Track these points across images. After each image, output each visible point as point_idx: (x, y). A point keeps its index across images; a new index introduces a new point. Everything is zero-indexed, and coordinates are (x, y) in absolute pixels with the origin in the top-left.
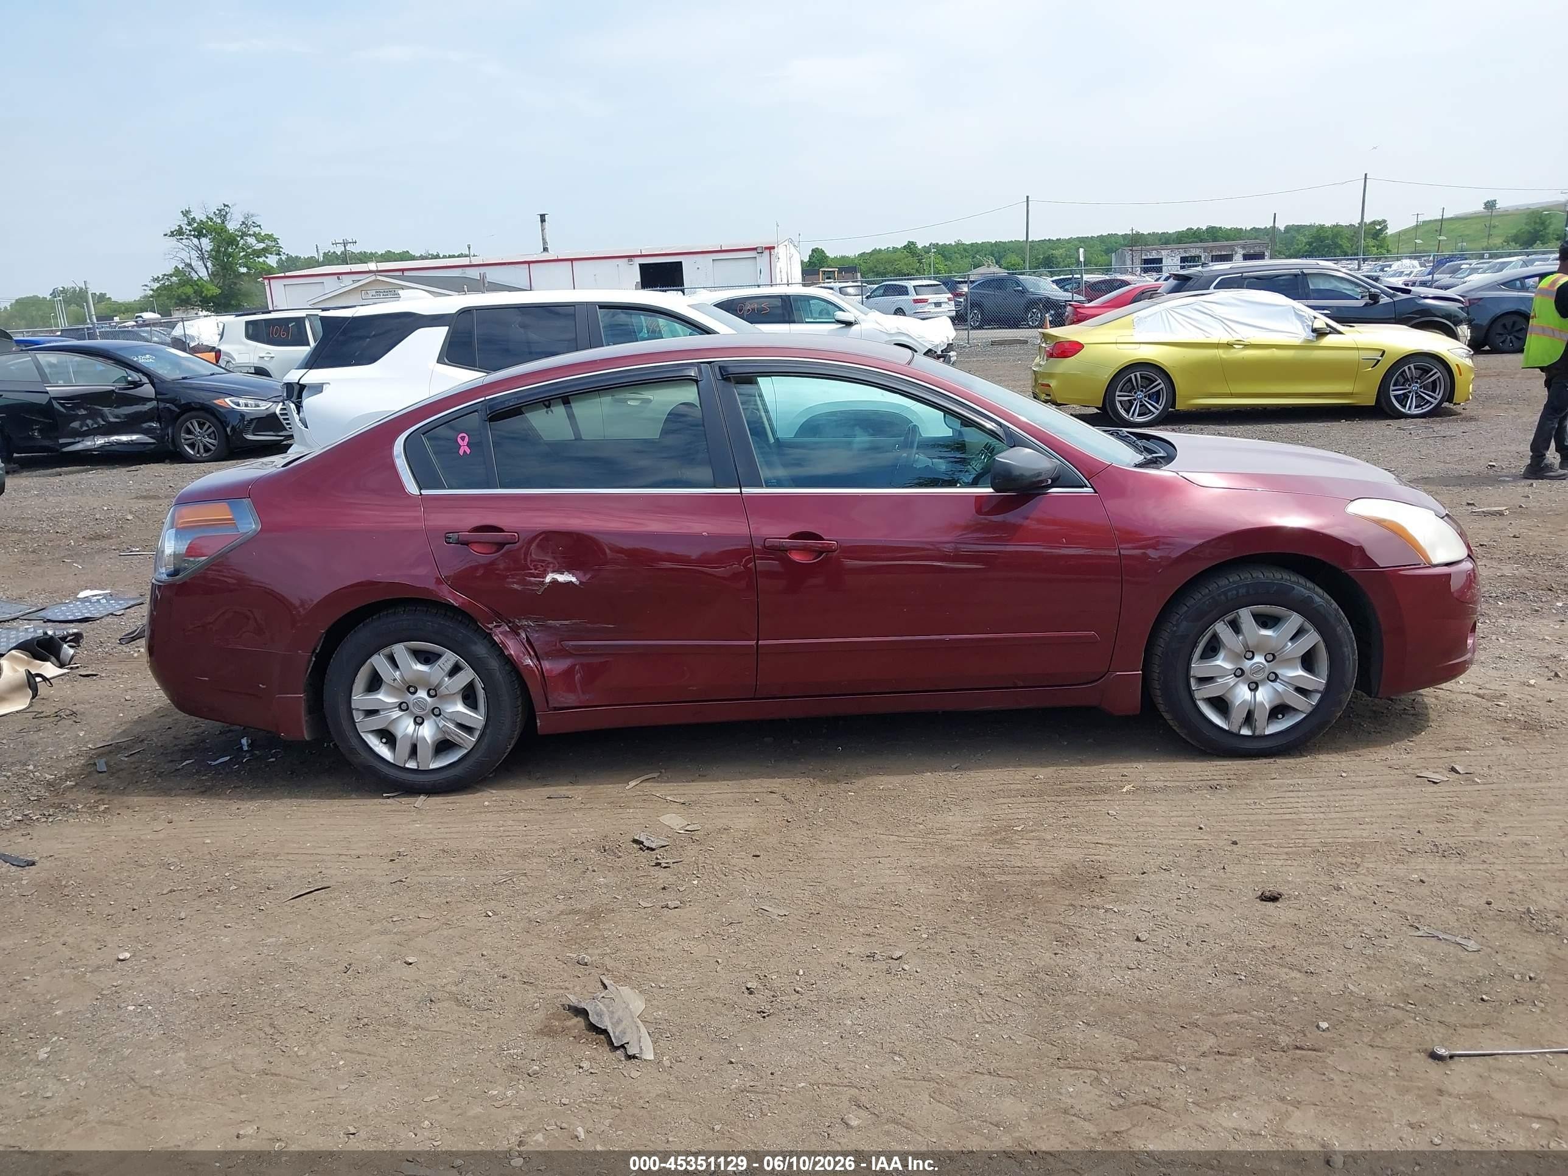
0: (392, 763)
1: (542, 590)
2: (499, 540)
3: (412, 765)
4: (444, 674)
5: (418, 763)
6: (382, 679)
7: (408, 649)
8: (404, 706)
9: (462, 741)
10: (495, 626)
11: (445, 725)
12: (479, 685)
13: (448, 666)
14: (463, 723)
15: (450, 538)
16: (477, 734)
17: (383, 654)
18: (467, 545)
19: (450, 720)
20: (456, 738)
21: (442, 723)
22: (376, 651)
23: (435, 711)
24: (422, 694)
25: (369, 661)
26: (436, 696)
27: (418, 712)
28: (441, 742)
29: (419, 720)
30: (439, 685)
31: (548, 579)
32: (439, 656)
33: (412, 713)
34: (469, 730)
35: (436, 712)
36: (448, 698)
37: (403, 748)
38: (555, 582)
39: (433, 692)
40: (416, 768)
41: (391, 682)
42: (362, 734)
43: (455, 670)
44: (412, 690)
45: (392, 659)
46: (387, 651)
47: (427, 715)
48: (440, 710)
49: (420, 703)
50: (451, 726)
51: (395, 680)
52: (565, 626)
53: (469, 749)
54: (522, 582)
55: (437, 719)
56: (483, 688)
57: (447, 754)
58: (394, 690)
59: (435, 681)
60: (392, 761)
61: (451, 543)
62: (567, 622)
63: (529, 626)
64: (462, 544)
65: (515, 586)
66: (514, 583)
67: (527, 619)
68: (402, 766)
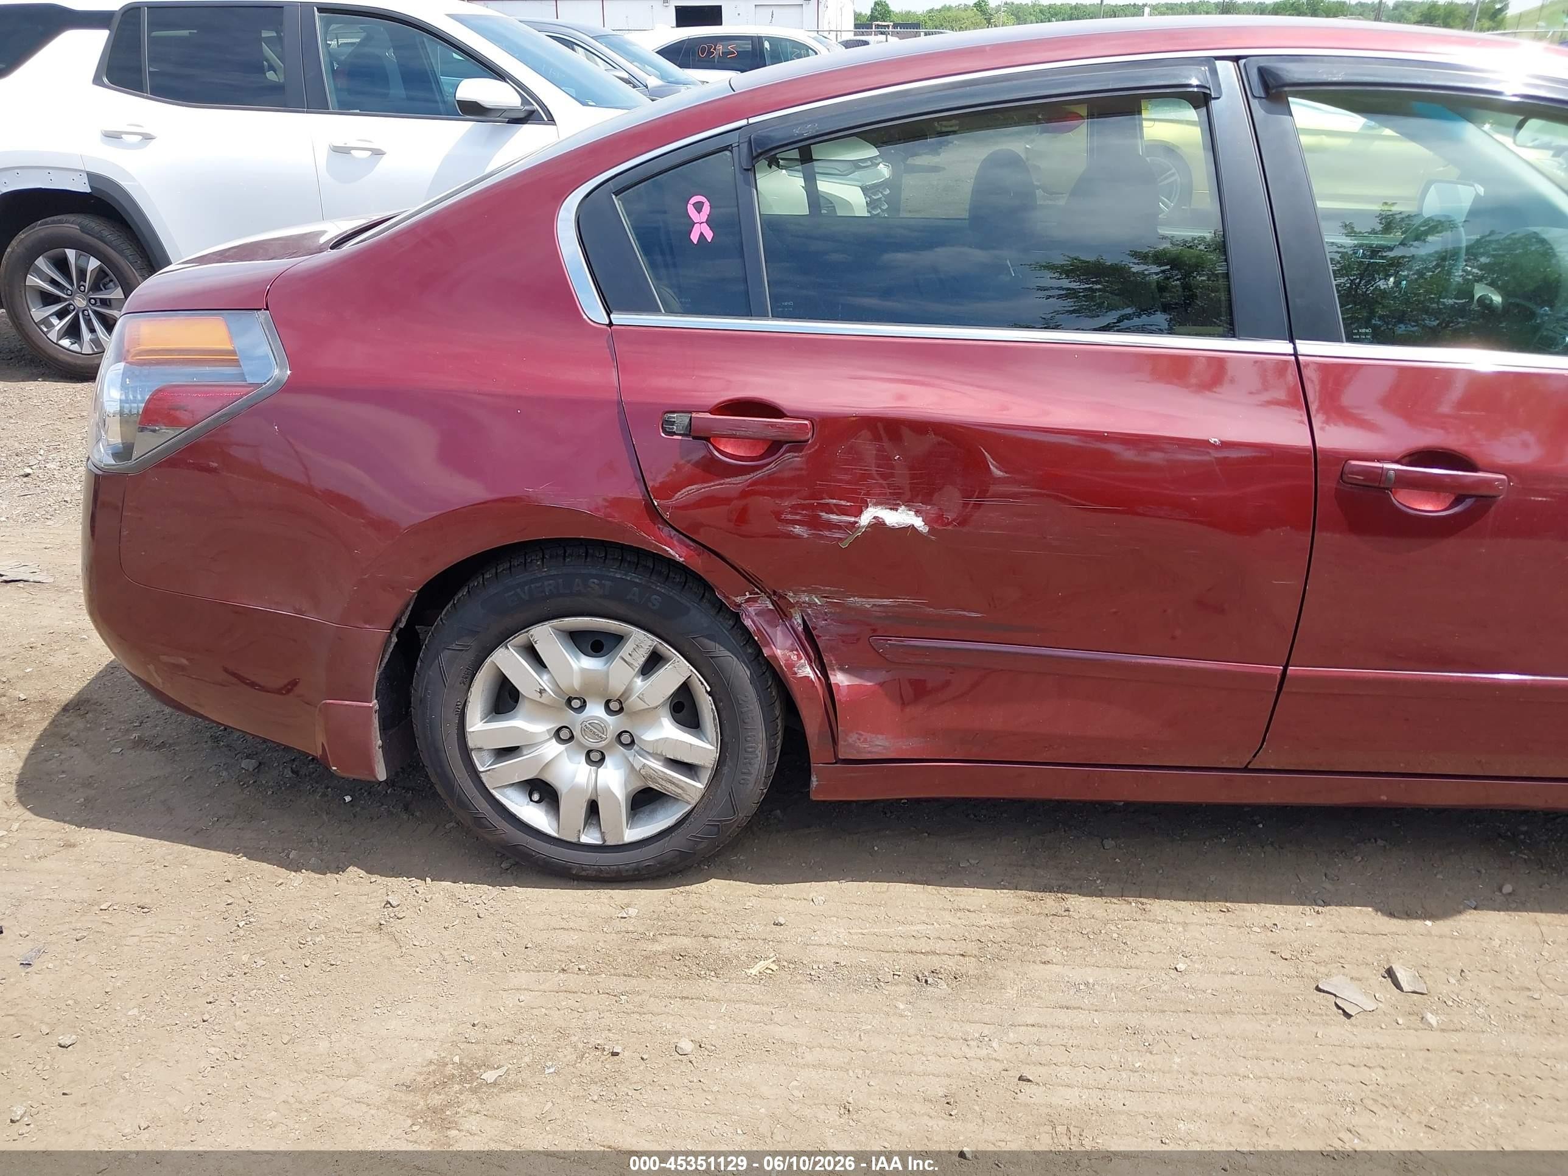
0: (554, 838)
1: (851, 539)
2: (772, 433)
3: (590, 838)
4: (634, 673)
5: (602, 834)
6: (518, 691)
7: (563, 631)
8: (565, 734)
9: (679, 791)
10: (747, 601)
11: (644, 765)
12: (702, 691)
13: (640, 659)
14: (679, 758)
15: (673, 423)
16: (706, 776)
17: (514, 646)
18: (707, 439)
19: (655, 755)
20: (668, 785)
21: (640, 761)
22: (501, 640)
23: (622, 738)
24: (596, 710)
25: (489, 660)
26: (621, 710)
27: (591, 743)
28: (639, 792)
29: (595, 757)
30: (627, 692)
31: (866, 519)
32: (619, 639)
33: (581, 745)
34: (689, 768)
35: (627, 741)
36: (647, 714)
37: (573, 809)
38: (878, 525)
39: (616, 706)
40: (600, 842)
41: (536, 696)
42: (492, 791)
43: (653, 662)
44: (576, 704)
45: (531, 653)
46: (520, 639)
47: (609, 746)
48: (631, 735)
49: (594, 729)
50: (657, 765)
51: (542, 691)
52: (881, 609)
53: (694, 803)
54: (815, 523)
55: (630, 754)
56: (709, 693)
57: (653, 811)
58: (543, 708)
59: (617, 686)
60: (554, 834)
61: (675, 434)
62: (886, 602)
63: (811, 605)
64: (695, 438)
65: (798, 529)
66: (795, 522)
67: (810, 592)
68: (574, 840)
